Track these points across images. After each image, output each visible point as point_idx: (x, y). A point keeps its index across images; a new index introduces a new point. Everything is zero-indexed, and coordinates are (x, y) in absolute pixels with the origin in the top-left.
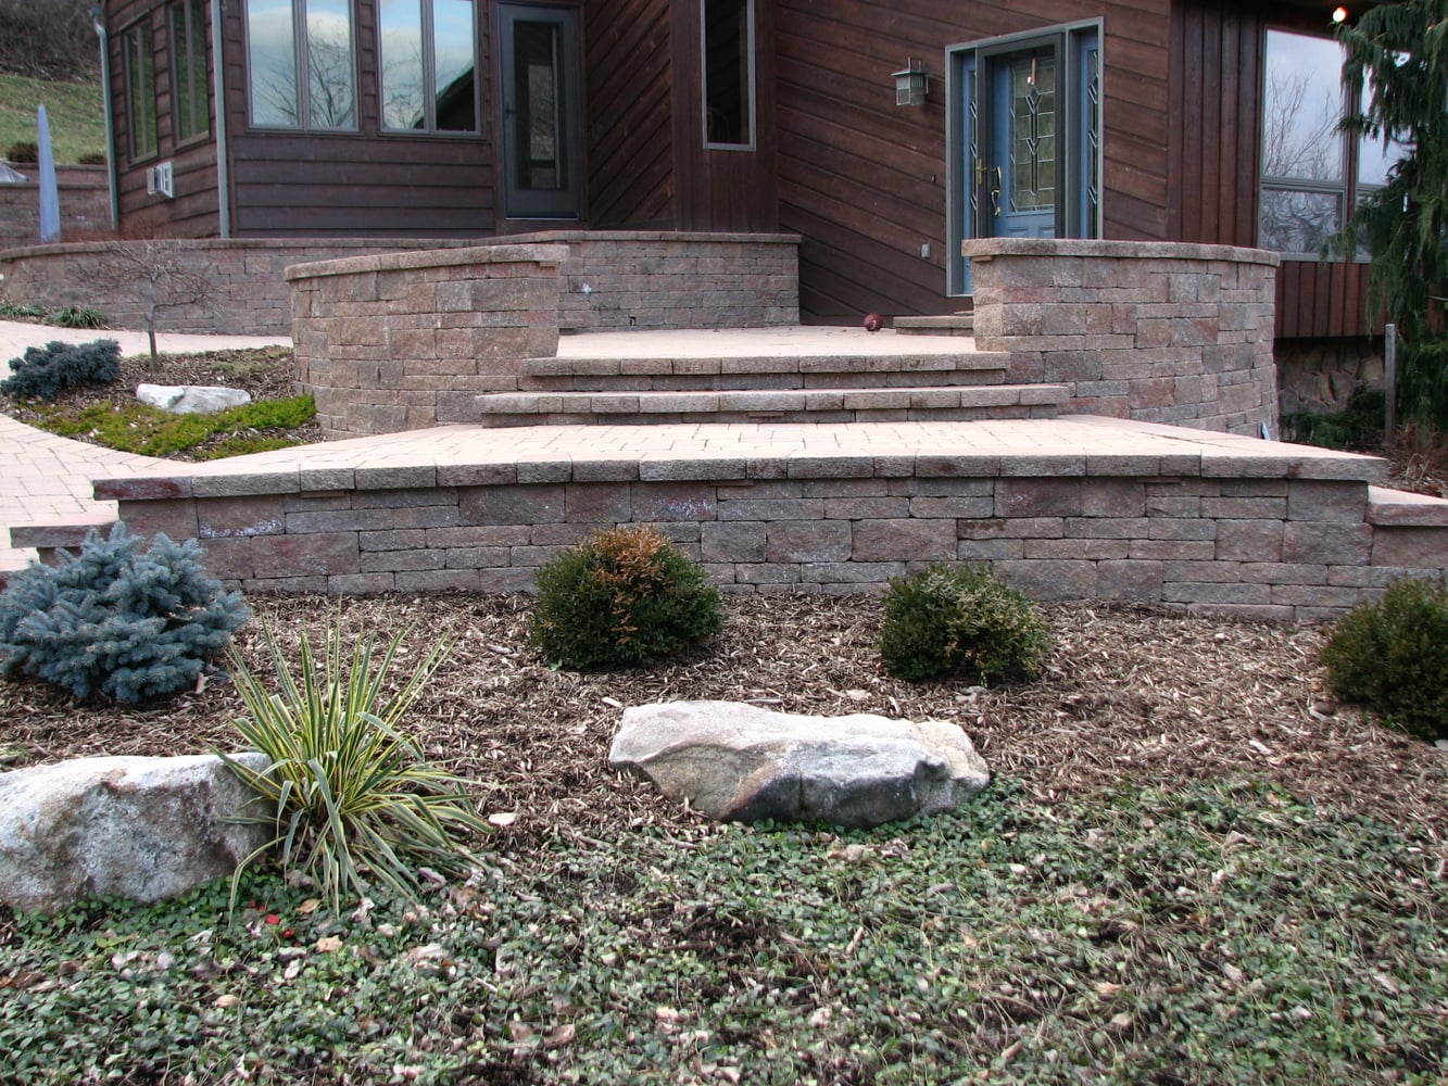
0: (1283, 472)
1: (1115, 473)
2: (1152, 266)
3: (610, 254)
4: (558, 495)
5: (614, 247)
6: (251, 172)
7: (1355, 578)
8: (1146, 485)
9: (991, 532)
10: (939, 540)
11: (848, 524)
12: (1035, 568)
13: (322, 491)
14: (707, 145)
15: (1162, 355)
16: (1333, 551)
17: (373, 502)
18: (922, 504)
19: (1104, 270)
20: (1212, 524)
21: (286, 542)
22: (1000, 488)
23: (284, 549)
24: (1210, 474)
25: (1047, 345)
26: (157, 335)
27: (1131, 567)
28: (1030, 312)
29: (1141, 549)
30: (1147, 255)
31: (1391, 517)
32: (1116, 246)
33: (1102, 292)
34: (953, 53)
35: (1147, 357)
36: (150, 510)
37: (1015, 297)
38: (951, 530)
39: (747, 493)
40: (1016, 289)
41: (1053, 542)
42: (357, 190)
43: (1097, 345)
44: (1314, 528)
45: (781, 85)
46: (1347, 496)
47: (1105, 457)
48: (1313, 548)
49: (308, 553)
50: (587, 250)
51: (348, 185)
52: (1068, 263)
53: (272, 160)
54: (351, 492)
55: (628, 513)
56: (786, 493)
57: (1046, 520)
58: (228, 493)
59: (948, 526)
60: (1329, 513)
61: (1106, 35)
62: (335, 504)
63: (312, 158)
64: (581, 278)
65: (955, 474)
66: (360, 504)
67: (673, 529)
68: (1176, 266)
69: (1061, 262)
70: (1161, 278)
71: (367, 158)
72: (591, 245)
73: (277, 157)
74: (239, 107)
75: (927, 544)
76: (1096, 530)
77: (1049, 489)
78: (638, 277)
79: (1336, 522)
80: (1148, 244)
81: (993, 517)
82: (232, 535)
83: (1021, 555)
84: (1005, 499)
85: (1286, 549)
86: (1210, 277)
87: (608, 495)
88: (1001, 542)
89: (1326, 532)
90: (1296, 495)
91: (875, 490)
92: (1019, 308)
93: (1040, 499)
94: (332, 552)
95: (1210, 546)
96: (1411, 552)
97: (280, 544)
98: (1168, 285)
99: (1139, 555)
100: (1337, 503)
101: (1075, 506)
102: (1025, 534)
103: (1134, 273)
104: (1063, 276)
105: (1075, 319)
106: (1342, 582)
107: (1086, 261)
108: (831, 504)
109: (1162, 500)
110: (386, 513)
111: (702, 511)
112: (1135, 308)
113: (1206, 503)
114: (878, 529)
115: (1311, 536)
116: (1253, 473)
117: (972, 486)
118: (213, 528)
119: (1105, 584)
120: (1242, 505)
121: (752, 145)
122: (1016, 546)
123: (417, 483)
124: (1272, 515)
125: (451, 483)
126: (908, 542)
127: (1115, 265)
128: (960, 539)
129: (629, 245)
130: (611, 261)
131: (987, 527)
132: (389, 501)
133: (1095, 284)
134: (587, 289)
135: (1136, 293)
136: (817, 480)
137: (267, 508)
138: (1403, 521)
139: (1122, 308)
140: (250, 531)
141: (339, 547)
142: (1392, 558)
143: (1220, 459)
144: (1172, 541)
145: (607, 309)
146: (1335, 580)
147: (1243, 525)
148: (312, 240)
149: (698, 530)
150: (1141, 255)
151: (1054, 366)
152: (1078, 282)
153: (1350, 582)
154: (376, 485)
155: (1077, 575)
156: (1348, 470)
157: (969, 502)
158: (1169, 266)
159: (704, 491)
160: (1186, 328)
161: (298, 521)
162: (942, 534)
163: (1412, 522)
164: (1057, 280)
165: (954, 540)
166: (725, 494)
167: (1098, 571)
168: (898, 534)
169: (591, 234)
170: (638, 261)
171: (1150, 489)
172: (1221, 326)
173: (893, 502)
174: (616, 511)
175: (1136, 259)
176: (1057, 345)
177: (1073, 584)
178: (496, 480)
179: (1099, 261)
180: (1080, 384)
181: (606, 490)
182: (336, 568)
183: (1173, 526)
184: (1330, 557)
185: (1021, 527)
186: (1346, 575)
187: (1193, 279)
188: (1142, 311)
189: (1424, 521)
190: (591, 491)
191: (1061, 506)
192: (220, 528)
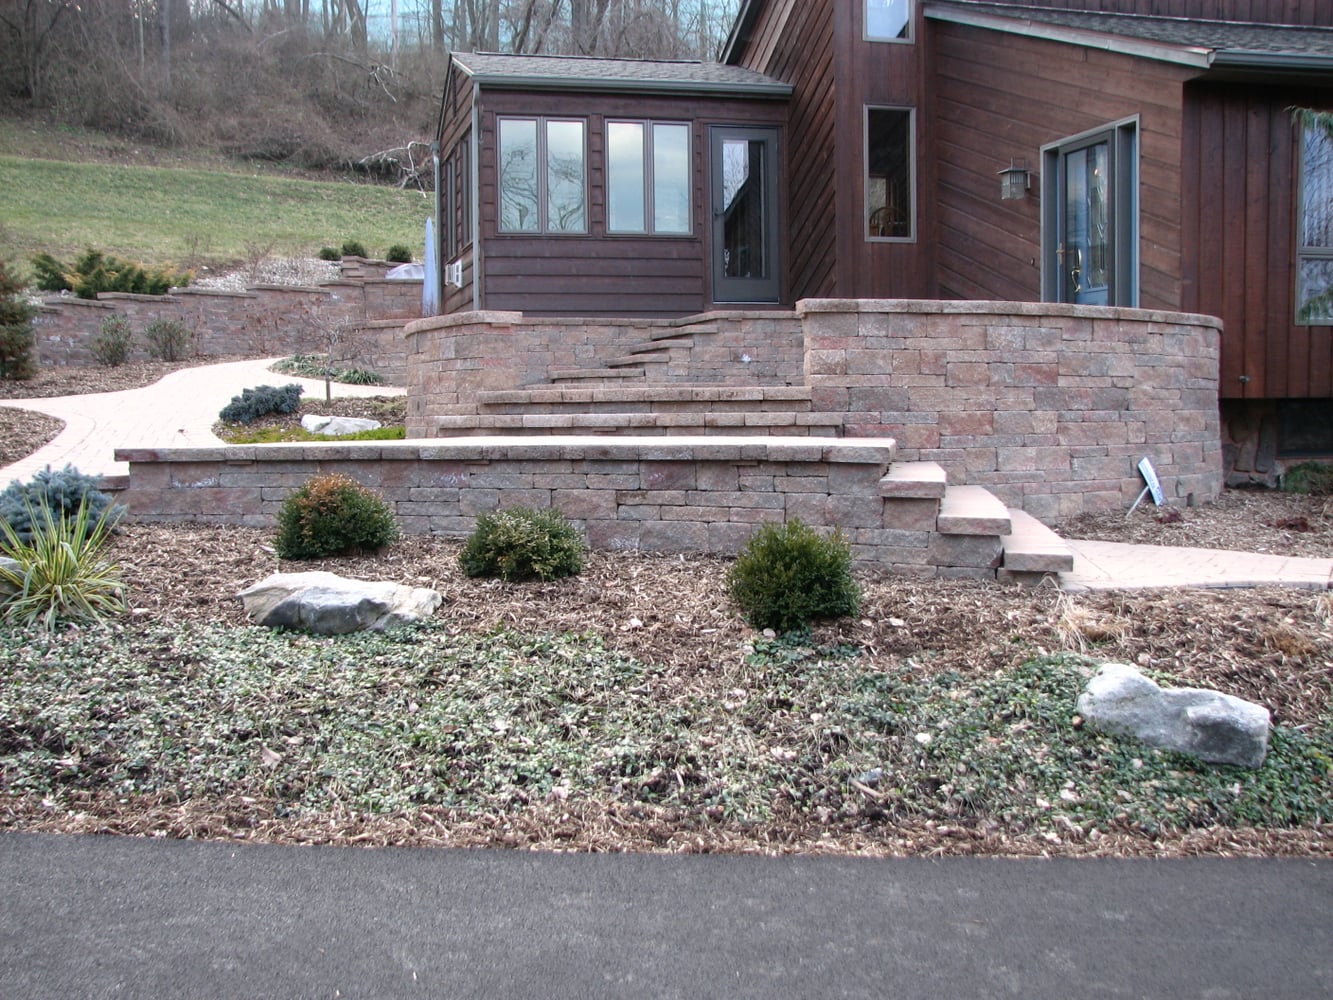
0: (818, 457)
1: (711, 458)
2: (963, 320)
3: (768, 330)
4: (377, 468)
5: (772, 324)
6: (497, 267)
7: (873, 538)
8: (738, 467)
9: (637, 500)
10: (604, 504)
11: (548, 493)
12: (667, 526)
13: (238, 460)
14: (869, 239)
15: (981, 393)
16: (859, 517)
17: (270, 469)
18: (594, 480)
19: (910, 324)
20: (781, 496)
21: (220, 492)
22: (643, 468)
23: (219, 496)
24: (772, 459)
25: (853, 382)
26: (332, 383)
27: (729, 527)
28: (837, 356)
29: (737, 514)
30: (953, 311)
31: (890, 490)
32: (921, 304)
33: (908, 341)
34: (1046, 152)
35: (961, 394)
36: (145, 469)
37: (823, 344)
38: (613, 498)
39: (486, 469)
40: (823, 338)
41: (678, 509)
42: (584, 280)
43: (905, 382)
44: (846, 500)
45: (938, 186)
46: (866, 475)
47: (704, 447)
48: (846, 515)
49: (231, 500)
50: (747, 327)
51: (578, 276)
52: (872, 318)
53: (516, 257)
54: (253, 461)
55: (416, 481)
56: (509, 469)
57: (673, 492)
58: (184, 459)
59: (610, 495)
60: (856, 489)
61: (1141, 129)
62: (248, 469)
63: (547, 255)
64: (741, 350)
65: (609, 457)
66: (263, 469)
67: (442, 492)
68: (995, 321)
69: (866, 318)
70: (978, 330)
71: (594, 255)
72: (750, 323)
73: (519, 254)
74: (490, 218)
75: (597, 507)
76: (707, 500)
77: (675, 469)
78: (794, 350)
79: (859, 495)
80: (955, 302)
81: (639, 489)
82: (190, 486)
83: (658, 517)
84: (647, 476)
85: (827, 516)
86: (1043, 330)
87: (406, 469)
88: (645, 508)
89: (854, 503)
90: (832, 473)
91: (564, 468)
92: (824, 353)
93: (670, 477)
94: (245, 500)
95: (780, 513)
96: (908, 519)
97: (216, 493)
98: (985, 335)
99: (735, 519)
100: (861, 481)
101: (692, 483)
102: (660, 502)
103: (943, 326)
104: (867, 328)
105: (881, 362)
106: (864, 541)
107: (891, 317)
108: (537, 478)
109: (749, 478)
110: (277, 476)
111: (461, 481)
112: (945, 354)
113: (777, 481)
114: (567, 496)
115: (845, 506)
116: (798, 457)
117: (625, 466)
118: (179, 481)
119: (713, 540)
120: (799, 482)
121: (913, 238)
122: (654, 510)
123: (291, 457)
124: (819, 490)
125: (311, 458)
126: (585, 506)
127: (924, 319)
128: (619, 505)
129: (785, 323)
130: (766, 336)
131: (635, 496)
132: (279, 468)
133: (900, 334)
134: (746, 359)
135: (945, 342)
136: (529, 461)
137: (210, 470)
138: (897, 494)
139: (930, 353)
140: (199, 484)
141: (249, 497)
142: (897, 523)
143: (777, 447)
144: (756, 508)
145: (765, 376)
146: (861, 539)
147: (800, 497)
148: (540, 319)
149: (457, 494)
150: (946, 311)
151: (859, 399)
152: (884, 333)
153: (869, 542)
154: (267, 458)
155: (694, 532)
156: (861, 455)
157: (623, 478)
158: (986, 321)
159: (462, 466)
160: (1007, 371)
161: (227, 478)
162: (606, 500)
163: (903, 494)
164: (862, 331)
165: (615, 505)
166: (474, 470)
167: (708, 529)
168: (579, 500)
169: (750, 314)
170: (794, 336)
171: (741, 470)
172: (1062, 371)
173: (576, 478)
174: (410, 480)
175: (942, 314)
176: (864, 383)
177: (691, 539)
178: (337, 457)
179: (905, 316)
180: (884, 413)
181: (403, 466)
182: (247, 511)
183: (755, 497)
184: (857, 522)
185: (658, 497)
186: (867, 536)
187: (1017, 331)
188: (951, 356)
189: (911, 494)
190: (395, 466)
191: (682, 482)
192: (183, 482)
